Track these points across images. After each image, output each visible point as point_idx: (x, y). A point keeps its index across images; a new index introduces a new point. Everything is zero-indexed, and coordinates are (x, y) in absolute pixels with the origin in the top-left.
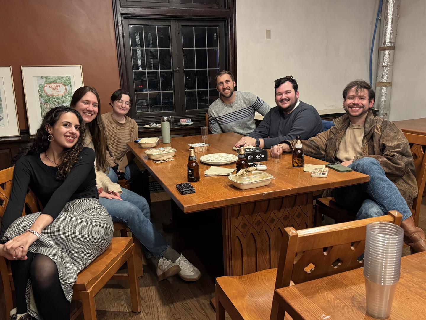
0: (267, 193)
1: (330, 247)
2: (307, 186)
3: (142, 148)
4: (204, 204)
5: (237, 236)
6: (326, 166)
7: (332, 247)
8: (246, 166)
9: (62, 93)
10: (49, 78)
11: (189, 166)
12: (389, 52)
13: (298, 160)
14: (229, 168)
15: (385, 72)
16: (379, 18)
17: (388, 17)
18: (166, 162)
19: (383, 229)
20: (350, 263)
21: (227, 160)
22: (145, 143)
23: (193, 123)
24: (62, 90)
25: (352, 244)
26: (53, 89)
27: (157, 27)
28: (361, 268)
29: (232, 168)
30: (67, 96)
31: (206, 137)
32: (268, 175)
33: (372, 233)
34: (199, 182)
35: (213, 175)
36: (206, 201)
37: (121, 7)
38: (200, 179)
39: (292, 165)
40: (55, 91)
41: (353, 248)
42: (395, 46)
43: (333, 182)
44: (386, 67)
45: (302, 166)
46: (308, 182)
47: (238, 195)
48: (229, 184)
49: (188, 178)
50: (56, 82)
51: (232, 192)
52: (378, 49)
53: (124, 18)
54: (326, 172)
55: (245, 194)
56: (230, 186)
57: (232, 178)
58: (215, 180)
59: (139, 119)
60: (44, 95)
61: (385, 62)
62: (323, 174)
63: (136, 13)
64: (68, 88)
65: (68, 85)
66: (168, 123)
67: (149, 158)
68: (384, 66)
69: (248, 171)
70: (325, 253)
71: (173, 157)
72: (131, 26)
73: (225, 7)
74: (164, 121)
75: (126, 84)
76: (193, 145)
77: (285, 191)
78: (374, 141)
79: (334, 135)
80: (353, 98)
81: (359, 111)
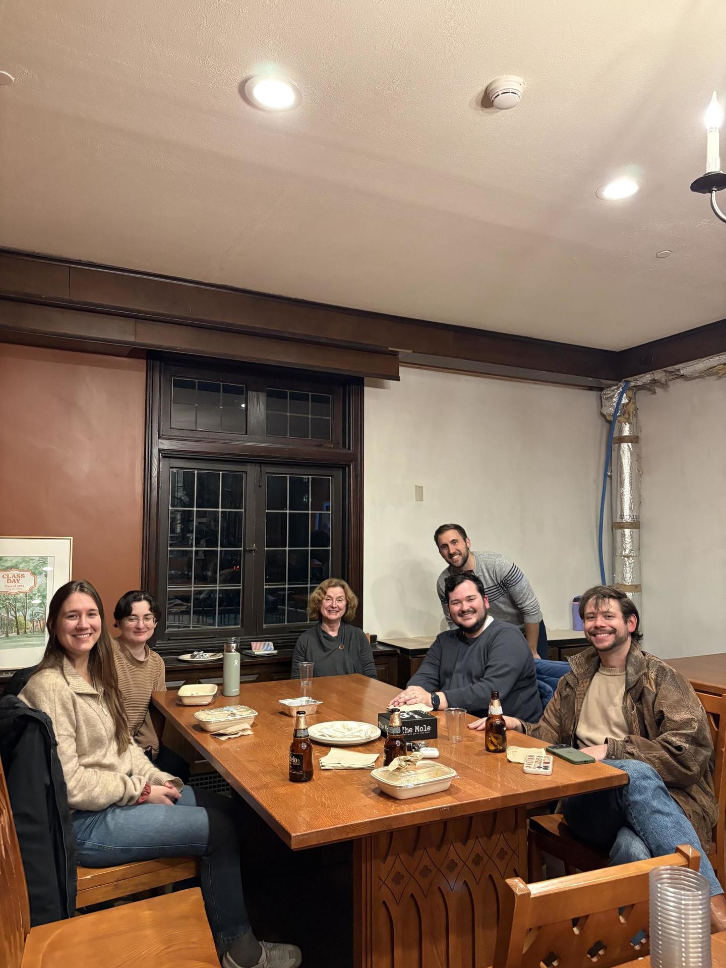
0: (448, 807)
1: (584, 917)
2: (519, 792)
3: (179, 703)
4: (330, 829)
5: (384, 902)
6: (548, 751)
7: (587, 916)
8: (403, 750)
9: (26, 588)
10: (6, 561)
11: (295, 749)
12: (630, 533)
13: (496, 738)
14: (366, 753)
15: (628, 566)
16: (609, 474)
17: (623, 473)
18: (239, 739)
19: (676, 879)
20: (618, 950)
21: (360, 736)
22: (192, 697)
23: (276, 651)
24: (27, 583)
25: (621, 911)
26: (9, 581)
27: (221, 473)
28: (640, 959)
29: (370, 752)
30: (35, 595)
31: (308, 685)
32: (446, 769)
33: (659, 886)
34: (312, 783)
35: (337, 768)
36: (334, 825)
37: (160, 438)
38: (314, 777)
39: (485, 748)
40: (13, 585)
41: (622, 920)
42: (639, 522)
43: (563, 784)
44: (628, 557)
45: (504, 751)
46: (520, 783)
47: (393, 811)
48: (373, 786)
49: (291, 774)
50: (18, 568)
51: (382, 805)
52: (610, 526)
53: (164, 457)
54: (549, 763)
55: (407, 810)
56: (374, 791)
57: (379, 774)
58: (343, 777)
59: (169, 642)
61: (625, 550)
62: (546, 768)
63: (187, 450)
64: (40, 579)
65: (41, 574)
66: (238, 655)
67: (201, 728)
68: (625, 556)
69: (408, 761)
70: (576, 930)
71: (251, 726)
72: (175, 470)
73: (344, 446)
74: (230, 651)
75: (153, 573)
76: (288, 702)
77: (479, 801)
78: (644, 705)
79: (572, 688)
80: (593, 617)
81: (607, 640)
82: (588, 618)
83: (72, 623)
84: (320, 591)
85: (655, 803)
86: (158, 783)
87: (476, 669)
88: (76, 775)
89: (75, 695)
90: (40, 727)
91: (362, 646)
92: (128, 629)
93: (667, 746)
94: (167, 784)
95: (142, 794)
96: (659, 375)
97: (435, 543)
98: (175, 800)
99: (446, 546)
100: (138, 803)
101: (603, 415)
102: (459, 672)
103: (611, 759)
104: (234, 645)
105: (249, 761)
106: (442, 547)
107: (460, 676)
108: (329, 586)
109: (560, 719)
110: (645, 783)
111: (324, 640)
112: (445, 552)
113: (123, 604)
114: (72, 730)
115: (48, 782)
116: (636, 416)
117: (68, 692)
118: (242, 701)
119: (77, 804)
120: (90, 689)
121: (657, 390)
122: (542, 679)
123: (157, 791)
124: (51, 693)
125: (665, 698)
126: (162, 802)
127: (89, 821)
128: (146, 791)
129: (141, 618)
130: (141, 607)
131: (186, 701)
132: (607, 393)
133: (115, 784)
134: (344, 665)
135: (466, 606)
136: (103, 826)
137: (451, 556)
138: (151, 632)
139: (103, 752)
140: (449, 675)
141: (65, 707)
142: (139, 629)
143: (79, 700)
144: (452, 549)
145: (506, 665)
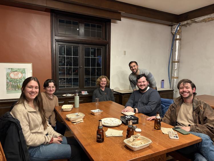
0: (151, 154)
3: (62, 110)
6: (173, 129)
9: (20, 77)
10: (13, 69)
11: (98, 132)
12: (177, 64)
13: (158, 125)
14: (119, 130)
15: (176, 72)
16: (172, 49)
17: (176, 48)
18: (80, 124)
23: (88, 94)
24: (20, 75)
26: (15, 75)
27: (72, 46)
30: (22, 79)
35: (111, 136)
37: (55, 36)
39: (154, 128)
42: (179, 61)
45: (160, 129)
46: (171, 143)
47: (133, 157)
48: (124, 145)
49: (97, 140)
50: (17, 72)
51: (129, 154)
53: (56, 41)
54: (177, 135)
55: (137, 156)
56: (125, 147)
60: (9, 78)
61: (175, 68)
62: (176, 137)
64: (24, 75)
65: (23, 73)
66: (79, 97)
67: (68, 120)
68: (175, 70)
69: (136, 137)
71: (83, 119)
72: (60, 45)
73: (105, 39)
74: (76, 96)
75: (55, 73)
76: (93, 111)
77: (160, 151)
78: (200, 115)
79: (175, 108)
80: (183, 88)
81: (187, 95)
82: (181, 89)
83: (30, 90)
84: (100, 79)
85: (211, 148)
86: (56, 137)
87: (145, 101)
88: (30, 136)
89: (28, 112)
90: (15, 125)
91: (111, 93)
92: (48, 90)
93: (208, 127)
94: (59, 137)
95: (51, 141)
96: (189, 21)
97: (129, 66)
98: (61, 142)
99: (132, 67)
100: (50, 144)
101: (172, 33)
102: (140, 102)
103: (192, 131)
104: (77, 94)
105: (83, 133)
106: (131, 67)
107: (140, 103)
108: (102, 78)
109: (171, 117)
110: (207, 142)
111: (101, 92)
112: (132, 69)
113: (46, 83)
114: (28, 123)
115: (19, 141)
116: (181, 33)
117: (26, 111)
118: (80, 111)
119: (31, 145)
120: (33, 110)
121: (187, 26)
122: (162, 104)
123: (55, 139)
124: (20, 112)
125: (207, 113)
126: (57, 143)
127: (34, 149)
128: (52, 140)
129: (51, 87)
130: (51, 84)
131: (64, 110)
132: (174, 27)
133: (42, 138)
134: (106, 98)
135: (142, 84)
136: (39, 151)
137: (133, 70)
138: (54, 91)
139: (38, 129)
140: (137, 102)
141: (25, 116)
142: (51, 90)
143: (30, 114)
144: (134, 68)
145: (155, 101)
